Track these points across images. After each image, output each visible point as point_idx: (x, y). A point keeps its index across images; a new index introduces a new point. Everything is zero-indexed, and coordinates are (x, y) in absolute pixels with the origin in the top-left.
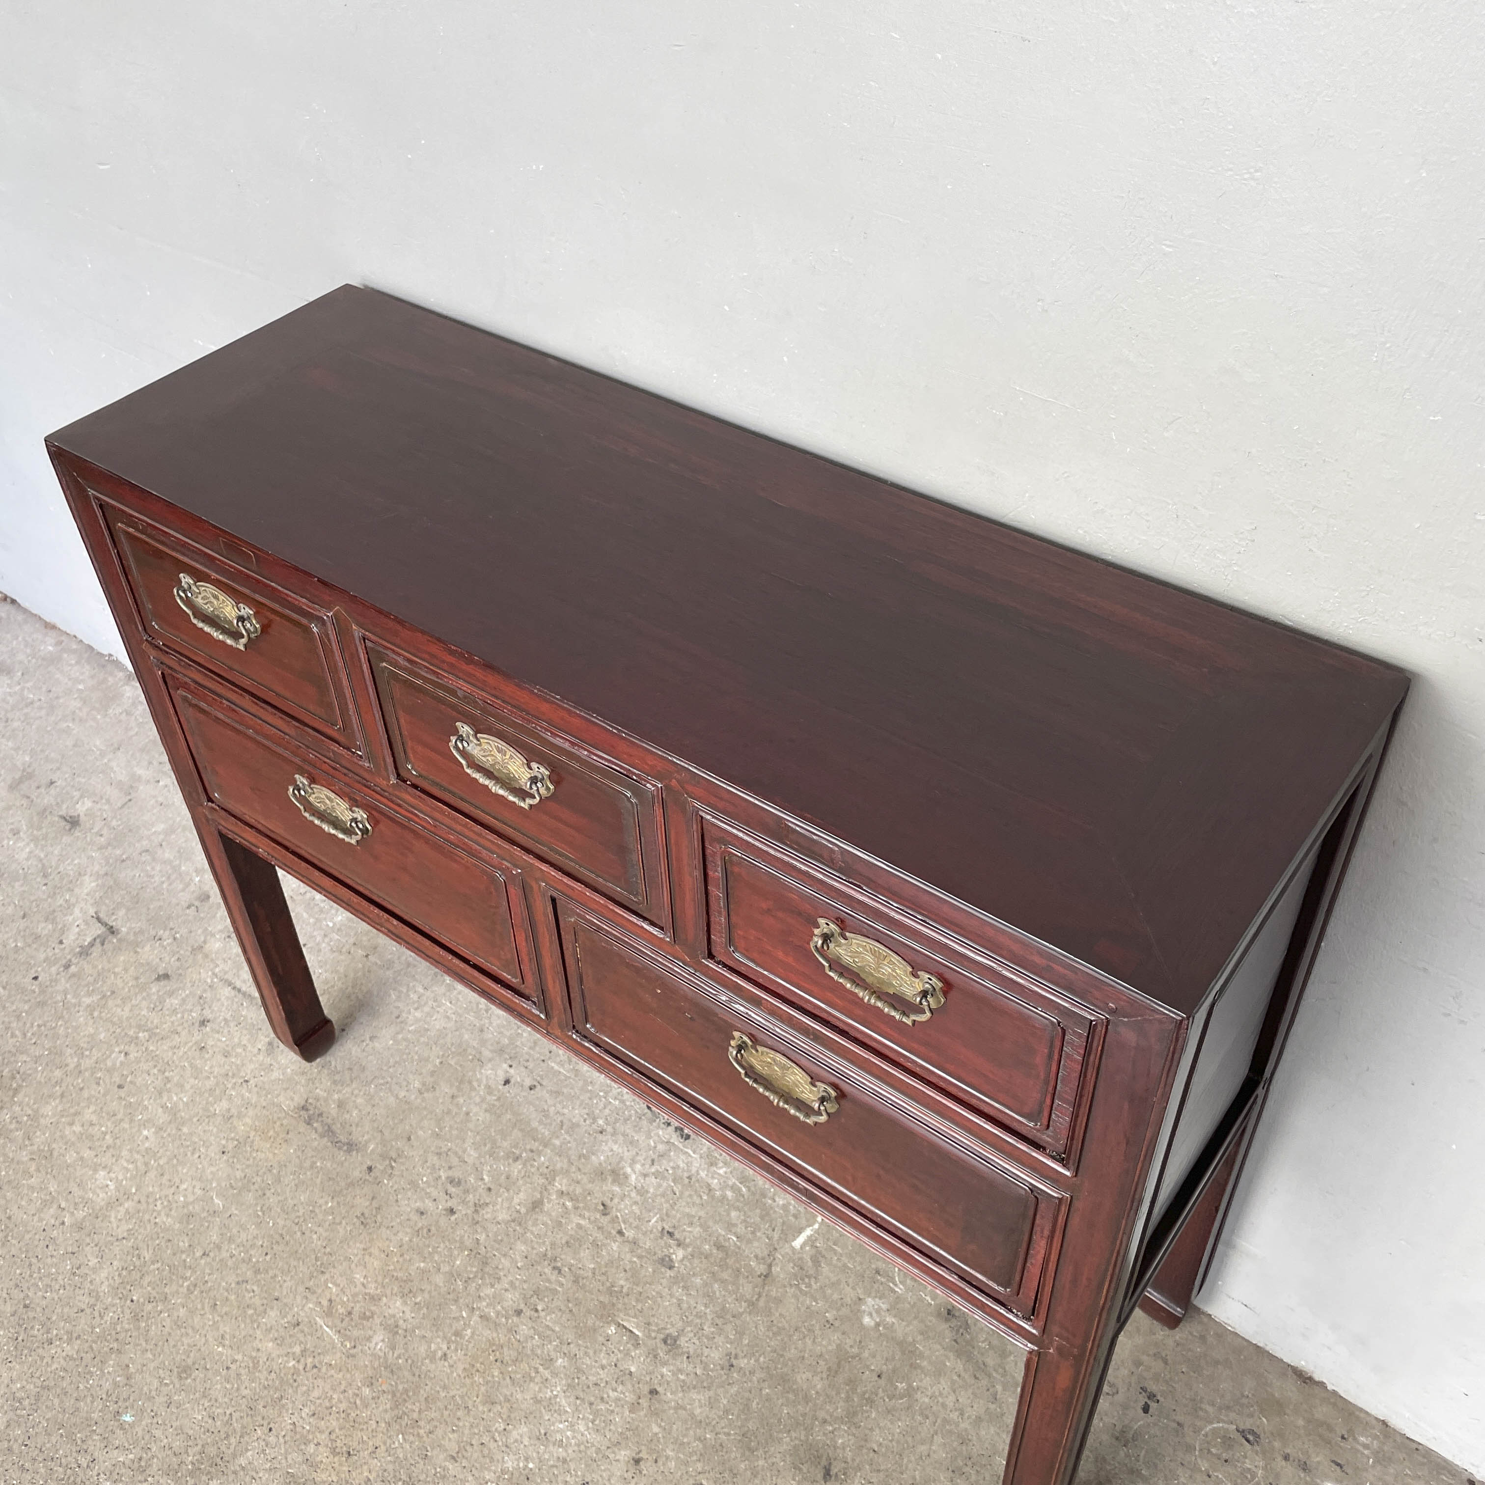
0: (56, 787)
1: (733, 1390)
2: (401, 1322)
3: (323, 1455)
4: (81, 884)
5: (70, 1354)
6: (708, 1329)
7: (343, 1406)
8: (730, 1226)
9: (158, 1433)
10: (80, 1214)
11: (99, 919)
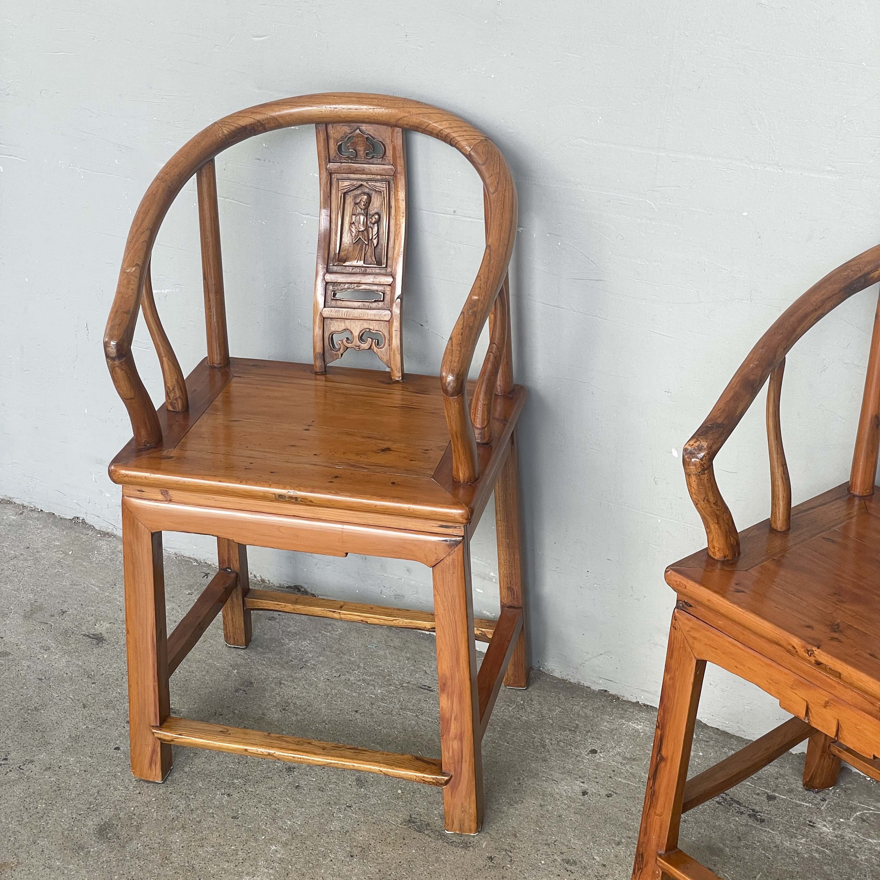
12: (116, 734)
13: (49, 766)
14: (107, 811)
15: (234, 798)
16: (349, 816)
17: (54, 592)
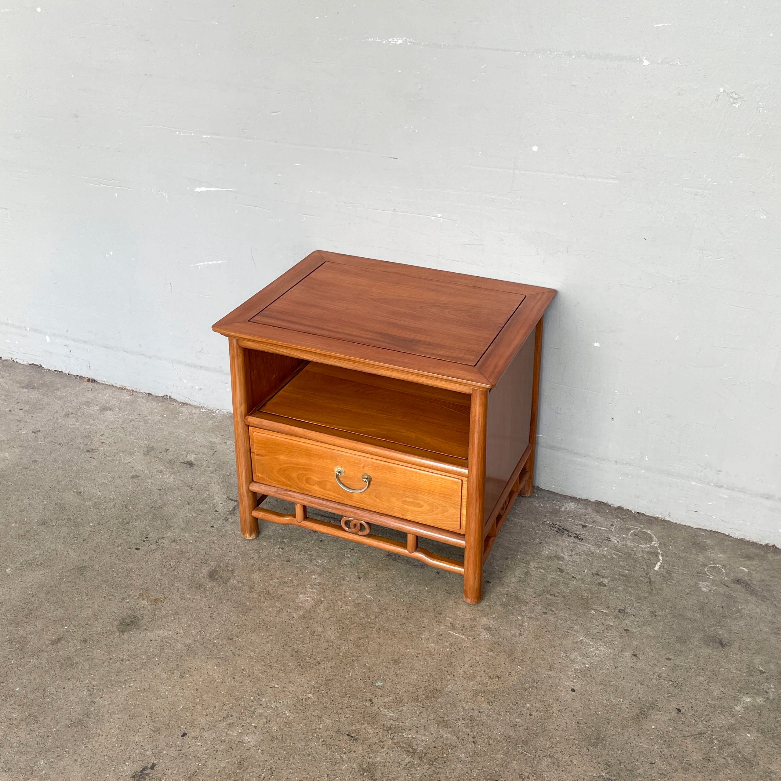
0: (170, 452)
1: (661, 623)
2: (491, 626)
3: (486, 680)
4: (212, 487)
5: (332, 665)
6: (636, 605)
7: (484, 661)
8: (623, 567)
9: (399, 687)
10: (301, 613)
11: (230, 499)
12: (210, 518)
13: (173, 540)
14: (212, 564)
15: (285, 550)
16: (354, 556)
17: (159, 439)
